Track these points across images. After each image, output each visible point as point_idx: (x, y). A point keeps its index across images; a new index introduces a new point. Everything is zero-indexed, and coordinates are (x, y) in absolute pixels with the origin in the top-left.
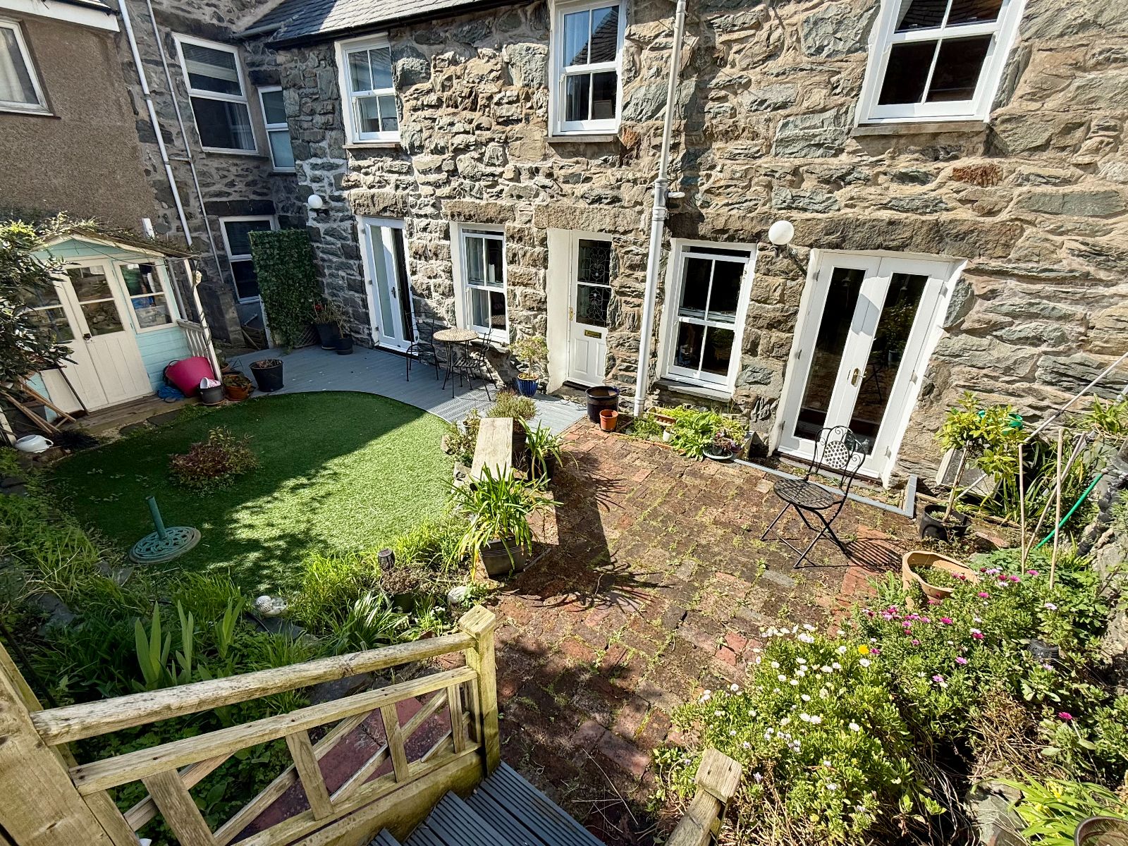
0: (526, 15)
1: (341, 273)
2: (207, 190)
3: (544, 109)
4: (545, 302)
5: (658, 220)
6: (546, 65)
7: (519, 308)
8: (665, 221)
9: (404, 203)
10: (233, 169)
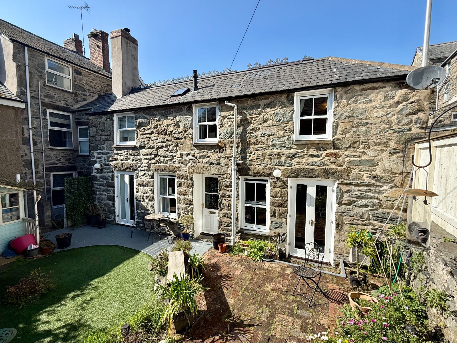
0: (185, 108)
1: (105, 193)
2: (47, 162)
3: (191, 135)
4: (193, 201)
5: (234, 170)
6: (192, 122)
7: (182, 204)
8: (237, 171)
9: (136, 166)
10: (61, 155)
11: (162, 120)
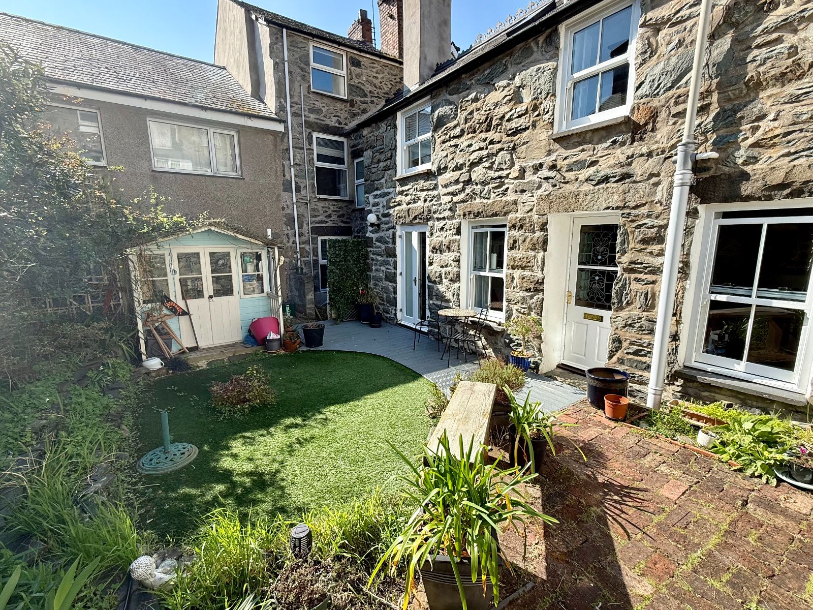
0: (538, 44)
1: (383, 268)
2: (314, 219)
3: (550, 113)
4: (542, 283)
5: (682, 185)
6: (555, 77)
7: (515, 290)
8: (691, 187)
9: (429, 211)
10: (332, 208)
11: (483, 96)
